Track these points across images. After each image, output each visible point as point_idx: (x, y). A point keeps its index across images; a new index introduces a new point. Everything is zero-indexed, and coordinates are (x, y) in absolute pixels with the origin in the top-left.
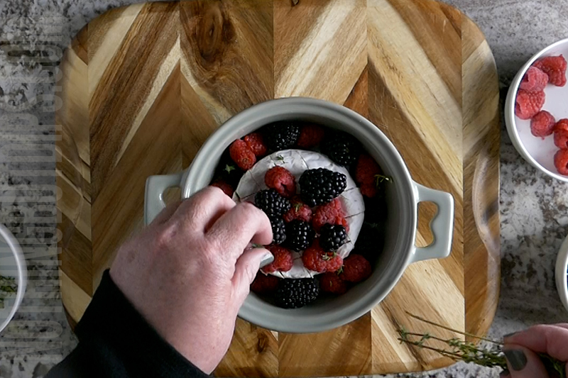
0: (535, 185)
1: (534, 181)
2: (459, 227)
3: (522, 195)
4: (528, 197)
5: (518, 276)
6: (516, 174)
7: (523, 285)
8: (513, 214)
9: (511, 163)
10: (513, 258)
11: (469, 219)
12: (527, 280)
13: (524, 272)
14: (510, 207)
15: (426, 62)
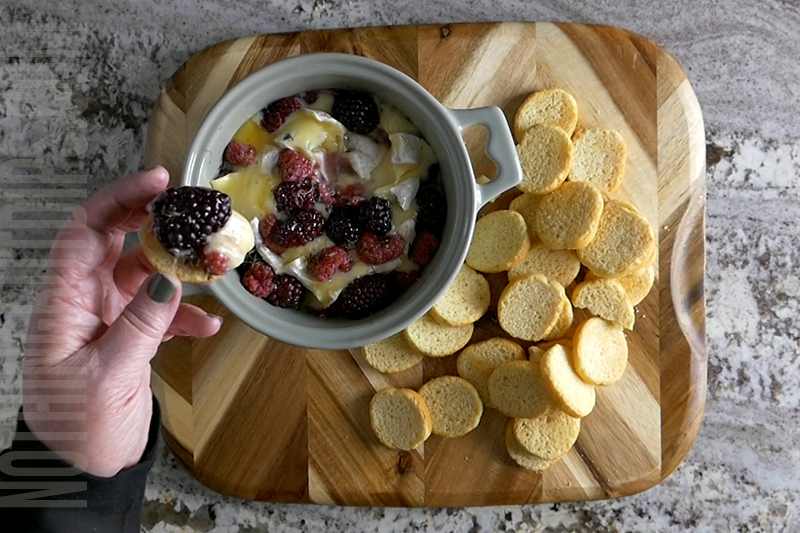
0: (747, 268)
1: (746, 263)
2: (654, 317)
3: (730, 282)
4: (738, 283)
5: (726, 383)
6: (723, 255)
7: (732, 395)
8: (719, 305)
9: (716, 240)
10: (719, 361)
11: (666, 306)
12: (737, 389)
13: (733, 379)
14: (715, 297)
15: (611, 107)
